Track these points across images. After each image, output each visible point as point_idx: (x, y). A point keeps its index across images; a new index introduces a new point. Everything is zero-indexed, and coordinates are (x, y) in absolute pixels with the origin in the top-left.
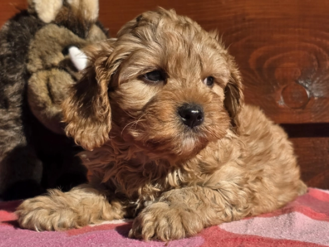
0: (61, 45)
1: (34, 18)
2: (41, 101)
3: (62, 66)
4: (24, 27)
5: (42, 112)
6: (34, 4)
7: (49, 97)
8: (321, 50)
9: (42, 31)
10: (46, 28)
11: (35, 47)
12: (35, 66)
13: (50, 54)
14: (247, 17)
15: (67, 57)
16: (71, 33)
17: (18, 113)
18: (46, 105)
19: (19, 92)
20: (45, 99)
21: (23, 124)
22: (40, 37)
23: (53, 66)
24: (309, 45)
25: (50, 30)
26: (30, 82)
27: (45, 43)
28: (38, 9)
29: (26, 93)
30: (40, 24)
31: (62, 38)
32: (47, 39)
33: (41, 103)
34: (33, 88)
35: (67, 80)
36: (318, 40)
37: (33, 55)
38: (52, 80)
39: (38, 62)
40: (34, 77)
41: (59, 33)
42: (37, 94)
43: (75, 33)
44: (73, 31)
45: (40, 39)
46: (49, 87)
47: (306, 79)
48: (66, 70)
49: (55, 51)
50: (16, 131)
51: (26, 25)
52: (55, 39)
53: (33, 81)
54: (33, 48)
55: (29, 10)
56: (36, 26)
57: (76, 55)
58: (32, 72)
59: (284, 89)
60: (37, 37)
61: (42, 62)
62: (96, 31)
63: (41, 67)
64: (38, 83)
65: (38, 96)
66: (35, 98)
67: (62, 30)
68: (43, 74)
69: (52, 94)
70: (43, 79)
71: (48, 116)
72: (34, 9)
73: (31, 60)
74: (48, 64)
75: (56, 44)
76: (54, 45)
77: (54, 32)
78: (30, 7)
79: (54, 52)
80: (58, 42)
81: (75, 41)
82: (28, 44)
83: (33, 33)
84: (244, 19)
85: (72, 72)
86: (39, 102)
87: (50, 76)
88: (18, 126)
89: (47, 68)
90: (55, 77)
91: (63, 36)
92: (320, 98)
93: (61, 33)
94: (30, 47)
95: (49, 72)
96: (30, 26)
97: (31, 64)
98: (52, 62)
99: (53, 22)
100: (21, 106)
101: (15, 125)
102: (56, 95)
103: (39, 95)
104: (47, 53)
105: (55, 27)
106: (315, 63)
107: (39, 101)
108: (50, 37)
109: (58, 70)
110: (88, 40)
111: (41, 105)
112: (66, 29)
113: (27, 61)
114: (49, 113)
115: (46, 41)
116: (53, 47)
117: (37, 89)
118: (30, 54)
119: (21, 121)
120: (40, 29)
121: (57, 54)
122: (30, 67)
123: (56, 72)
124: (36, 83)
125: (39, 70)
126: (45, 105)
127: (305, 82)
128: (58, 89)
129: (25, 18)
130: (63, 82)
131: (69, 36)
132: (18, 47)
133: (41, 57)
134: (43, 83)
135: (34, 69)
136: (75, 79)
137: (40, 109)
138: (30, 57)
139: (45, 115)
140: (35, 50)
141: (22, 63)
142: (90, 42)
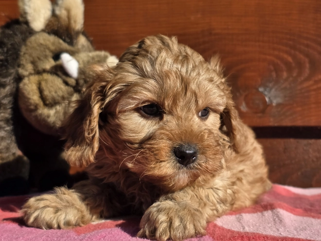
0: (51, 51)
1: (25, 26)
3: (53, 71)
4: (16, 35)
5: (33, 114)
6: (25, 13)
7: (40, 100)
8: (279, 62)
9: (33, 38)
10: (37, 36)
11: (27, 53)
12: (26, 70)
13: (42, 60)
14: (213, 32)
15: (58, 62)
16: (61, 41)
17: (9, 114)
18: (38, 107)
19: (11, 95)
20: (37, 102)
21: (13, 124)
22: (31, 44)
23: (45, 71)
24: (268, 57)
25: (41, 38)
26: (21, 85)
27: (37, 50)
28: (29, 18)
29: (17, 96)
30: (31, 32)
31: (53, 46)
32: (38, 46)
33: (33, 105)
34: (25, 92)
35: (59, 84)
36: (276, 53)
37: (24, 60)
38: (43, 84)
39: (30, 67)
40: (26, 80)
41: (49, 41)
42: (29, 96)
43: (64, 41)
45: (31, 46)
46: (41, 91)
47: (265, 87)
48: (58, 75)
49: (46, 57)
50: (6, 131)
51: (17, 33)
52: (46, 46)
53: (25, 84)
54: (25, 54)
55: (21, 19)
56: (28, 34)
57: (68, 61)
58: (24, 76)
59: (246, 96)
60: (28, 43)
61: (33, 67)
62: (82, 40)
63: (33, 72)
64: (30, 87)
65: (30, 99)
66: (27, 100)
67: (52, 38)
68: (35, 79)
69: (44, 96)
70: (35, 83)
71: (39, 118)
72: (25, 18)
73: (23, 65)
74: (40, 69)
75: (47, 51)
76: (45, 51)
77: (44, 40)
78: (22, 16)
80: (49, 49)
81: (64, 48)
82: (19, 50)
83: (24, 40)
84: (211, 33)
85: (64, 77)
86: (31, 104)
87: (41, 80)
88: (8, 126)
89: (38, 72)
90: (46, 81)
91: (53, 44)
92: (279, 105)
93: (52, 41)
94: (22, 53)
95: (41, 77)
96: (22, 33)
97: (23, 68)
98: (44, 67)
99: (43, 31)
102: (48, 98)
103: (31, 97)
104: (39, 59)
105: (46, 35)
106: (274, 74)
108: (41, 44)
109: (49, 75)
110: (76, 47)
111: (32, 107)
112: (56, 37)
113: (19, 66)
114: (41, 115)
115: (38, 48)
116: (44, 53)
117: (29, 92)
118: (21, 60)
119: (11, 122)
120: (31, 36)
121: (48, 60)
122: (21, 71)
123: (47, 76)
124: (28, 87)
125: (31, 74)
126: (36, 107)
127: (265, 90)
128: (50, 92)
129: (17, 26)
130: (55, 86)
131: (59, 43)
132: (10, 52)
133: (33, 63)
134: (34, 87)
135: (25, 73)
136: (66, 83)
137: (32, 111)
138: (22, 62)
139: (36, 117)
140: (27, 56)
141: (14, 67)
142: (79, 49)
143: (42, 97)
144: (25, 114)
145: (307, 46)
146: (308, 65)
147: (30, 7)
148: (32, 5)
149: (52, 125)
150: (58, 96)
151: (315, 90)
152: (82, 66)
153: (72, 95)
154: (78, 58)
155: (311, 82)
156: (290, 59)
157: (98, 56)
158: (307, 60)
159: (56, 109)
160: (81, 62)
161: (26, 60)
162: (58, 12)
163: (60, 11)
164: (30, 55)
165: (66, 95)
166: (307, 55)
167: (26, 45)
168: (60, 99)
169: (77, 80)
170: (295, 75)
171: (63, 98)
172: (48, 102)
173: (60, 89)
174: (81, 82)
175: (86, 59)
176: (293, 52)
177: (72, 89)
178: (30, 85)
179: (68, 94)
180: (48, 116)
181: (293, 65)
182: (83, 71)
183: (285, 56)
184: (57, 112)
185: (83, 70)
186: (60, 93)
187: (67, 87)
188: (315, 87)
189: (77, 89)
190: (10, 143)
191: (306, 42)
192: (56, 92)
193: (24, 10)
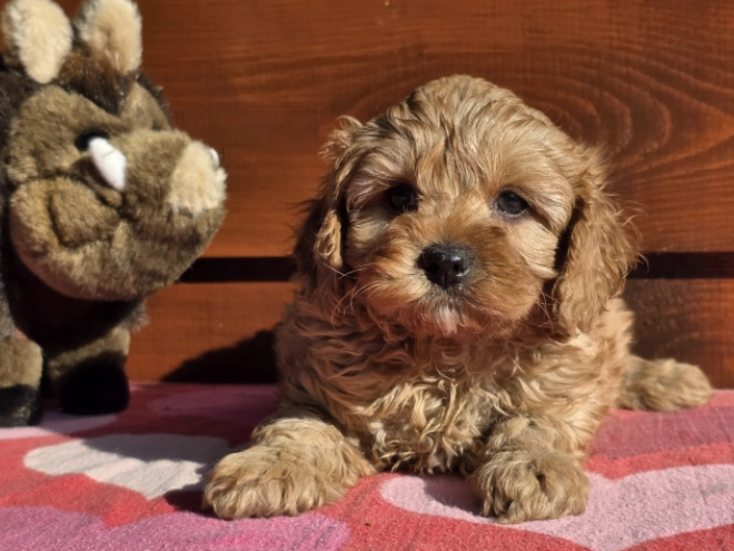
0: (72, 129)
1: (17, 74)
2: (38, 241)
3: (76, 172)
5: (41, 261)
6: (16, 48)
7: (52, 234)
9: (33, 100)
10: (42, 94)
11: (23, 134)
12: (23, 171)
13: (53, 149)
14: (426, 51)
15: (85, 154)
16: (92, 106)
18: (49, 248)
20: (46, 237)
23: (59, 172)
25: (51, 99)
26: (13, 200)
27: (42, 126)
28: (25, 58)
29: (8, 223)
30: (30, 86)
31: (74, 116)
32: (45, 118)
33: (39, 244)
34: (21, 214)
35: (87, 202)
36: (561, 95)
37: (18, 148)
38: (57, 200)
39: (29, 163)
40: (22, 192)
41: (68, 104)
42: (29, 225)
43: (99, 104)
44: (94, 101)
45: (30, 117)
46: (53, 214)
48: (85, 183)
49: (61, 141)
52: (60, 116)
54: (18, 134)
55: (7, 60)
56: (22, 91)
57: (104, 156)
58: (19, 183)
60: (26, 113)
61: (36, 163)
62: (138, 98)
63: (35, 174)
64: (31, 206)
65: (31, 230)
66: (25, 233)
67: (73, 99)
68: (39, 187)
69: (59, 227)
70: (40, 197)
71: (52, 269)
72: (16, 57)
73: (15, 158)
74: (50, 168)
75: (62, 127)
76: (59, 129)
77: (57, 103)
78: (10, 55)
79: (60, 144)
80: (66, 123)
81: (100, 120)
82: (7, 127)
83: (16, 105)
84: (421, 55)
85: (97, 186)
86: (34, 243)
87: (53, 191)
89: (48, 175)
90: (63, 194)
91: (76, 112)
93: (73, 105)
94: (13, 133)
95: (52, 182)
96: (10, 89)
97: (14, 166)
98: (57, 165)
99: (55, 82)
102: (67, 229)
103: (34, 228)
104: (47, 146)
105: (60, 93)
107: (34, 240)
108: (51, 114)
109: (68, 181)
110: (124, 115)
111: (37, 248)
112: (81, 96)
113: (7, 160)
114: (55, 263)
115: (43, 122)
116: (58, 134)
117: (29, 217)
118: (12, 148)
120: (30, 96)
121: (65, 149)
122: (11, 171)
123: (64, 184)
124: (28, 205)
125: (31, 178)
126: (45, 251)
128: (71, 218)
130: (81, 205)
131: (88, 109)
133: (35, 154)
134: (40, 206)
135: (21, 177)
136: (103, 200)
137: (36, 255)
138: (12, 153)
139: (46, 267)
140: (23, 140)
142: (129, 120)
143: (56, 228)
145: (628, 78)
146: (629, 121)
147: (24, 35)
148: (28, 31)
149: (79, 283)
150: (88, 226)
151: (644, 175)
152: (132, 165)
153: (115, 224)
154: (125, 146)
155: (636, 158)
156: (591, 108)
157: (164, 143)
158: (627, 110)
159: (85, 252)
160: (130, 156)
161: (21, 148)
162: (85, 36)
163: (90, 33)
165: (103, 226)
166: (627, 100)
167: (20, 116)
168: (90, 231)
169: (123, 194)
171: (98, 229)
172: (67, 239)
173: (91, 211)
174: (132, 198)
175: (140, 150)
176: (596, 91)
177: (114, 212)
178: (31, 203)
179: (107, 221)
180: (70, 267)
181: (598, 121)
182: (134, 177)
183: (581, 102)
184: (86, 259)
185: (134, 173)
186: (92, 222)
187: (104, 208)
188: (645, 168)
189: (124, 211)
191: (624, 70)
192: (82, 219)
193: (13, 40)
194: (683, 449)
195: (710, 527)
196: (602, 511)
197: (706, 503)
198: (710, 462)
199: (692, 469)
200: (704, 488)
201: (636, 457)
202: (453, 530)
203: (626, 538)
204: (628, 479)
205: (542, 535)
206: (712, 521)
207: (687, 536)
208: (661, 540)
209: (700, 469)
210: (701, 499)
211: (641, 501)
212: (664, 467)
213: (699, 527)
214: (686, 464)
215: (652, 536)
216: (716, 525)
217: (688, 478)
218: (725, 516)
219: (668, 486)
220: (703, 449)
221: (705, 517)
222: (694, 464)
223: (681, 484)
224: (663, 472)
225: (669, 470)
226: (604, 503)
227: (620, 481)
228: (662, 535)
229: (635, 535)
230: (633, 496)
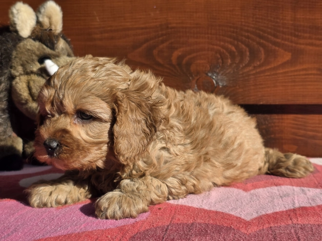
0: (37, 56)
1: (15, 34)
2: (24, 99)
3: (39, 73)
4: (8, 41)
5: (24, 107)
6: (15, 24)
7: (30, 96)
8: (225, 51)
9: (21, 44)
10: (25, 42)
11: (18, 57)
12: (18, 71)
13: (30, 63)
14: (170, 26)
15: (43, 66)
16: (45, 47)
17: (5, 105)
19: (6, 90)
20: (27, 98)
21: (9, 113)
22: (20, 49)
23: (32, 72)
24: (215, 47)
25: (28, 44)
26: (14, 83)
27: (25, 54)
28: (18, 28)
29: (11, 92)
30: (20, 39)
31: (38, 51)
32: (26, 51)
33: (24, 100)
34: (17, 88)
36: (222, 43)
38: (32, 83)
39: (20, 69)
40: (17, 79)
41: (35, 46)
42: (20, 93)
44: (45, 45)
45: (21, 51)
46: (30, 88)
47: (213, 72)
48: (43, 77)
49: (33, 60)
50: (3, 118)
51: (9, 40)
52: (32, 51)
53: (16, 83)
54: (15, 57)
55: (11, 28)
56: (17, 41)
57: (51, 67)
58: (16, 76)
59: (198, 80)
60: (19, 49)
61: (23, 69)
62: (61, 44)
63: (23, 73)
64: (21, 85)
65: (21, 95)
66: (19, 96)
67: (37, 44)
68: (24, 78)
70: (24, 82)
71: (29, 110)
72: (15, 27)
73: (14, 66)
74: (28, 71)
75: (33, 55)
76: (32, 56)
77: (31, 45)
78: (12, 27)
79: (32, 61)
80: (35, 53)
81: (47, 52)
82: (11, 54)
83: (15, 46)
84: (168, 28)
86: (22, 99)
87: (30, 80)
88: (4, 114)
89: (28, 73)
90: (34, 81)
91: (38, 49)
92: (224, 87)
93: (37, 46)
94: (13, 57)
95: (29, 76)
96: (12, 40)
97: (14, 70)
98: (31, 69)
99: (30, 37)
100: (7, 100)
101: (2, 114)
102: (35, 94)
103: (22, 94)
104: (27, 62)
105: (31, 41)
106: (220, 61)
107: (22, 98)
108: (29, 50)
109: (36, 76)
110: (57, 50)
111: (23, 102)
112: (40, 43)
113: (11, 67)
114: (30, 108)
115: (26, 53)
116: (31, 58)
117: (20, 89)
118: (13, 63)
119: (7, 111)
120: (20, 42)
121: (35, 63)
122: (13, 71)
123: (34, 77)
124: (19, 85)
125: (21, 74)
126: (27, 102)
127: (213, 74)
128: (37, 90)
129: (8, 34)
131: (43, 48)
132: (4, 56)
133: (22, 65)
134: (25, 85)
135: (17, 74)
137: (23, 104)
138: (13, 65)
139: (27, 109)
140: (17, 59)
141: (7, 69)
142: (58, 52)
143: (31, 94)
144: (18, 106)
145: (248, 37)
146: (248, 54)
147: (18, 19)
148: (20, 17)
151: (254, 74)
155: (251, 68)
156: (233, 49)
158: (247, 49)
161: (17, 63)
162: (41, 19)
163: (43, 18)
164: (20, 59)
166: (248, 45)
167: (16, 51)
170: (237, 62)
172: (35, 98)
176: (236, 42)
178: (21, 84)
180: (36, 109)
181: (236, 54)
183: (230, 46)
188: (254, 72)
190: (7, 128)
191: (246, 34)
193: (14, 21)
194: (272, 180)
195: (285, 210)
196: (244, 203)
197: (282, 201)
198: (282, 185)
199: (276, 188)
200: (281, 195)
201: (254, 183)
202: (189, 210)
203: (254, 214)
204: (252, 191)
205: (223, 212)
206: (285, 207)
207: (276, 213)
208: (267, 214)
209: (279, 187)
210: (281, 199)
211: (258, 200)
212: (265, 187)
213: (281, 210)
214: (273, 186)
215: (264, 213)
216: (287, 209)
217: (275, 191)
218: (290, 206)
219: (268, 194)
220: (279, 180)
221: (283, 206)
222: (276, 185)
223: (272, 193)
224: (265, 189)
225: (267, 188)
226: (244, 201)
227: (249, 192)
228: (267, 213)
229: (257, 213)
230: (255, 198)
